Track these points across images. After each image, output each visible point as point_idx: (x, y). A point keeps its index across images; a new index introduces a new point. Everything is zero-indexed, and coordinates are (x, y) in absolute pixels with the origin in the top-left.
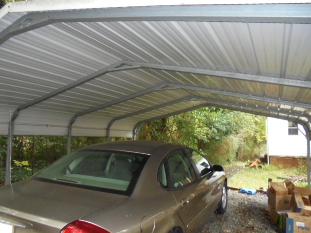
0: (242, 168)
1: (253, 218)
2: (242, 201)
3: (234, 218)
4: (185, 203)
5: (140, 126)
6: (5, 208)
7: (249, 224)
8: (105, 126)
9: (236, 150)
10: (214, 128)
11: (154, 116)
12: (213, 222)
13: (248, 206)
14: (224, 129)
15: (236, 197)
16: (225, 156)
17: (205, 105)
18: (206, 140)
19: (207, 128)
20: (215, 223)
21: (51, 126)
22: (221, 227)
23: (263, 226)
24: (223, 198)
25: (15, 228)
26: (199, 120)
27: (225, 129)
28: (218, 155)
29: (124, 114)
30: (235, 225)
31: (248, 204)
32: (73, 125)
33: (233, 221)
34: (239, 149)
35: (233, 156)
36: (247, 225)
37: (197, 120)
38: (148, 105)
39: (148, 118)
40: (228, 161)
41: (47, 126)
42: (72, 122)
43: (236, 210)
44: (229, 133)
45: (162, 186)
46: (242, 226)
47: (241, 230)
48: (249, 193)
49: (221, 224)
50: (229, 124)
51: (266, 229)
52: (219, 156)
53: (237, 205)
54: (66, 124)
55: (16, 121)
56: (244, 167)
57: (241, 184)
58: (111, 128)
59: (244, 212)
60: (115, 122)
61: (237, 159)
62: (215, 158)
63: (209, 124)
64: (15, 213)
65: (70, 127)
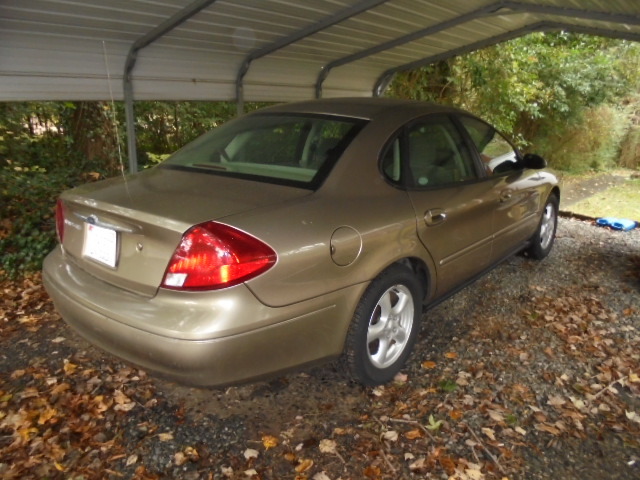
0: (623, 181)
1: (604, 270)
2: (592, 241)
3: (561, 269)
4: (437, 218)
5: (387, 81)
6: (116, 207)
7: (592, 280)
8: (313, 80)
9: (618, 141)
10: (561, 85)
11: (418, 58)
12: (515, 272)
13: (603, 251)
14: (586, 88)
15: (581, 233)
16: (587, 154)
17: (536, 27)
18: (536, 113)
19: (539, 84)
20: (518, 274)
21: (203, 81)
22: (527, 281)
23: (620, 287)
24: (543, 229)
25: (119, 233)
26: (522, 65)
27: (588, 89)
28: (569, 152)
29: (349, 53)
30: (560, 280)
31: (604, 247)
32: (246, 78)
33: (558, 272)
34: (627, 140)
35: (608, 155)
36: (585, 282)
37: (515, 64)
38: (400, 31)
39: (405, 62)
40: (595, 165)
41: (194, 81)
42: (242, 73)
43: (573, 254)
44: (598, 98)
45: (389, 179)
46: (575, 283)
47: (569, 289)
48: (617, 228)
49: (530, 275)
50: (600, 76)
51: (625, 292)
52: (572, 155)
53: (578, 247)
54: (232, 77)
55: (136, 73)
56: (627, 179)
57: (607, 211)
58: (324, 84)
59: (589, 260)
60: (334, 70)
61: (618, 162)
62: (562, 158)
63: (548, 77)
64: (130, 213)
65: (239, 82)
